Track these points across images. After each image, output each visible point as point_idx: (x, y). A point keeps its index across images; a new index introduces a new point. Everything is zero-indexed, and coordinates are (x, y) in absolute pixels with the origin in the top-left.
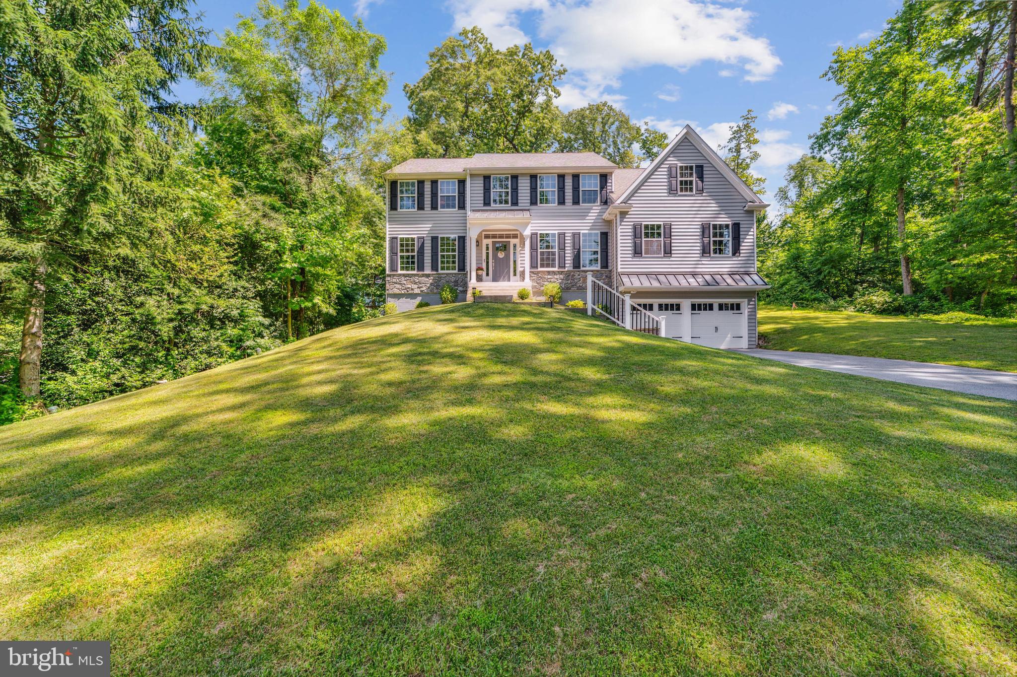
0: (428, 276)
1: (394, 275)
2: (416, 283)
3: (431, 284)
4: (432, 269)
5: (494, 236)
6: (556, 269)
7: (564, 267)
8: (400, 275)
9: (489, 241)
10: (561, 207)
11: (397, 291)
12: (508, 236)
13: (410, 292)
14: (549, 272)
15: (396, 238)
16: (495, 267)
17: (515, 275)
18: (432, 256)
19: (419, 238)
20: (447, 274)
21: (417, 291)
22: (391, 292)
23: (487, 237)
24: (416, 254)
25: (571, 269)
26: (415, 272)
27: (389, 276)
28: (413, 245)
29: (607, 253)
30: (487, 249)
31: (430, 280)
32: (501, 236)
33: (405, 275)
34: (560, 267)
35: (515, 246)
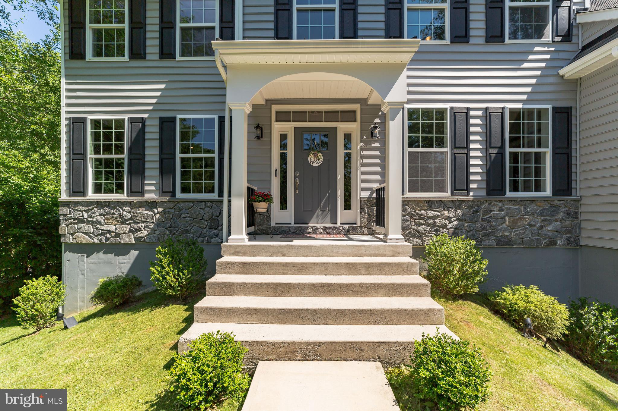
0: (151, 205)
1: (77, 203)
2: (124, 222)
3: (159, 224)
4: (162, 192)
5: (300, 116)
6: (446, 195)
7: (468, 190)
8: (90, 203)
9: (288, 127)
10: (460, 47)
11: (85, 240)
12: (332, 115)
13: (113, 240)
14: (430, 204)
15: (83, 121)
16: (300, 189)
17: (348, 206)
18: (161, 161)
19: (132, 121)
20: (194, 201)
21: (128, 239)
22: (71, 240)
23: (282, 117)
24: (125, 156)
25: (483, 194)
26: (123, 196)
27: (66, 204)
28: (120, 137)
29: (569, 156)
30: (284, 146)
31: (156, 214)
32: (316, 116)
33: (99, 204)
34: (455, 189)
35: (348, 137)
